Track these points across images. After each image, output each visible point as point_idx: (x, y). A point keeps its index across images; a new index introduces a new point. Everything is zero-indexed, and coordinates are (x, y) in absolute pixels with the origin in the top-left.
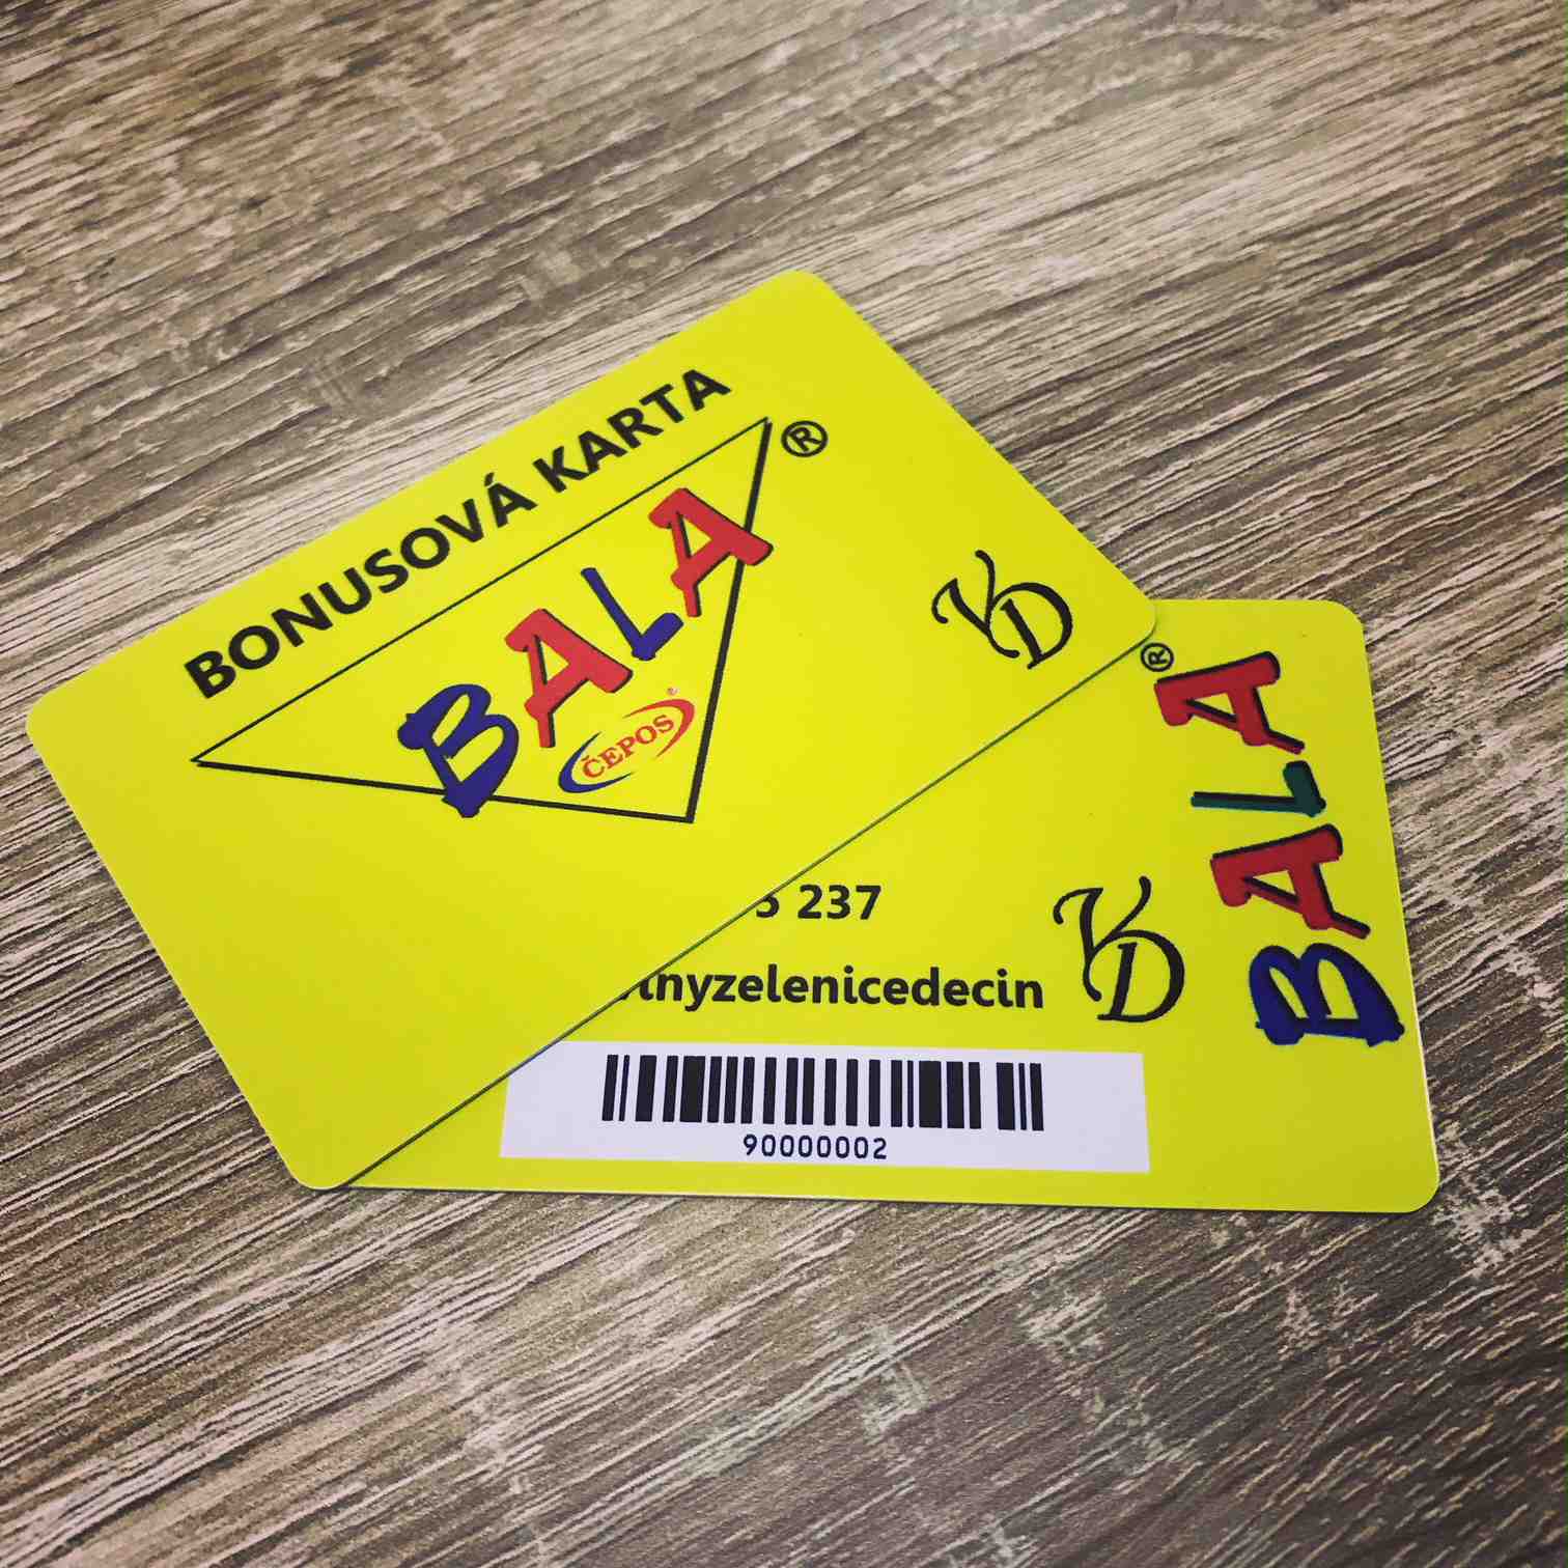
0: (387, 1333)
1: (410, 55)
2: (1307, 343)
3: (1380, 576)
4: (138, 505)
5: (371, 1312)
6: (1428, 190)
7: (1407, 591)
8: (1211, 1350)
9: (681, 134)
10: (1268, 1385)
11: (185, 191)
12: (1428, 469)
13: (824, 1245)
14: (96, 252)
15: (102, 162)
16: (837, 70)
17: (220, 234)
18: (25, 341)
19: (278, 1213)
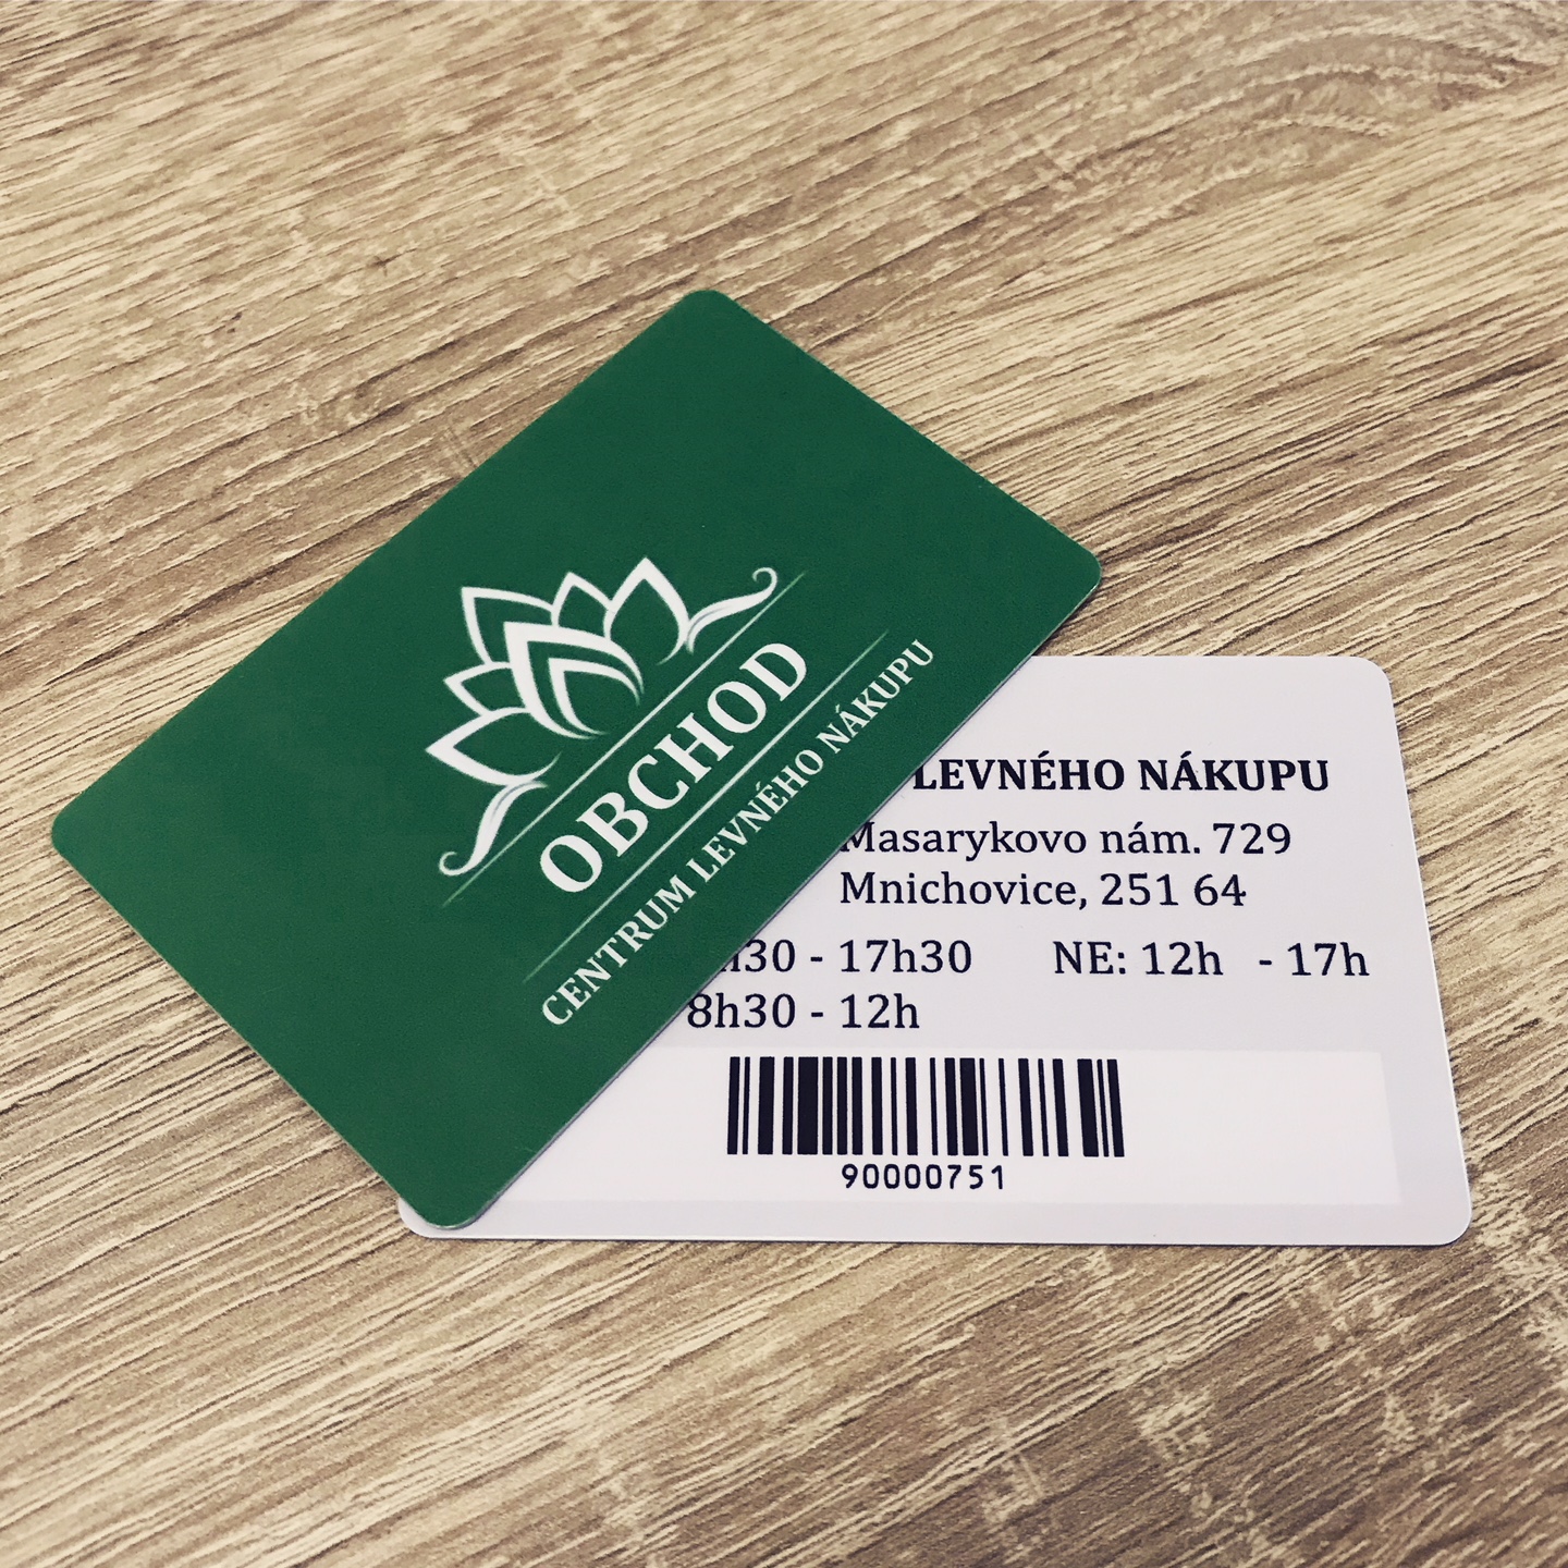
0: (528, 1411)
1: (533, 112)
2: (1416, 452)
3: (1483, 692)
4: (271, 571)
5: (513, 1390)
6: (1536, 298)
7: (1509, 707)
8: (1312, 1451)
9: (804, 209)
10: (1367, 1486)
11: (310, 246)
12: (1531, 584)
13: (944, 1339)
14: (224, 306)
15: (229, 212)
16: (957, 150)
17: (346, 292)
18: (156, 395)
19: (421, 1290)
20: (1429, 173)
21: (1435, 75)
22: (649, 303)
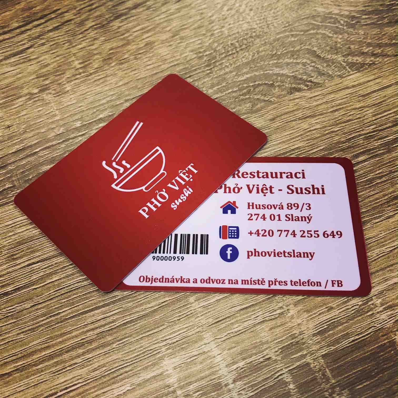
1: (55, 88)
20: (284, 112)
21: (290, 85)
22: (73, 140)
